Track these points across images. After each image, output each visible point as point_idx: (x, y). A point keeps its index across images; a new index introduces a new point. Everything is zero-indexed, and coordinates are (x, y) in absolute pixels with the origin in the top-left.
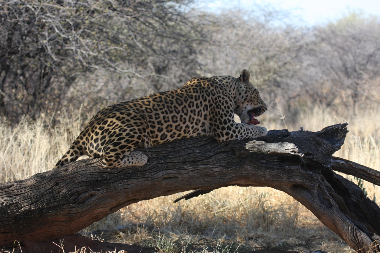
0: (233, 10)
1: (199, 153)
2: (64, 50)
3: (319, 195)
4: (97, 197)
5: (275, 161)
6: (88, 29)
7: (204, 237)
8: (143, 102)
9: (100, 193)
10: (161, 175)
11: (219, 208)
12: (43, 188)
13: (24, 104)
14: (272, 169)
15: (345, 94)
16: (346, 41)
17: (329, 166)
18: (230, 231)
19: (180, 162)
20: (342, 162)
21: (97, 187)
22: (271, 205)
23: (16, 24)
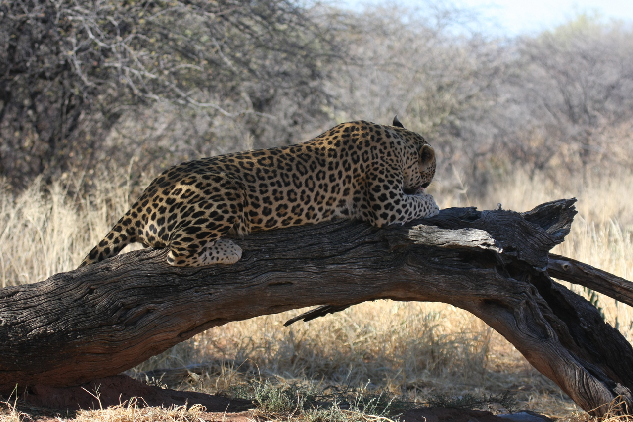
0: (385, 7)
1: (328, 243)
2: (102, 67)
3: (526, 317)
4: (157, 314)
5: (455, 259)
6: (143, 34)
7: (332, 384)
8: (241, 164)
9: (162, 307)
10: (264, 279)
11: (358, 336)
12: (68, 298)
13: (33, 156)
14: (450, 273)
15: (569, 150)
16: (572, 61)
17: (544, 269)
18: (376, 375)
19: (297, 259)
20: (566, 263)
21: (158, 298)
22: (445, 333)
23: (23, 23)
